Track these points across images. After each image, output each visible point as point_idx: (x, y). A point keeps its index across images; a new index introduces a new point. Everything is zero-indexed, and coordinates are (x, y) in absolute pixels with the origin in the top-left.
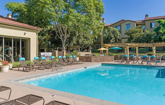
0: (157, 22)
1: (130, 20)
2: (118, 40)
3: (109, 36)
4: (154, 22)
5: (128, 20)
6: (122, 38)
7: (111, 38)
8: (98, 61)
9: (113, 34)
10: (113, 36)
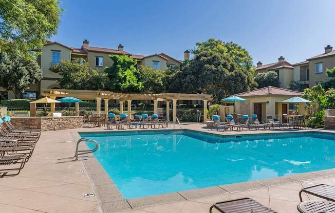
0: (111, 57)
1: (61, 44)
2: (34, 81)
3: (15, 69)
4: (102, 57)
5: (55, 43)
6: (44, 79)
7: (21, 76)
8: (54, 130)
9: (24, 67)
10: (26, 72)
